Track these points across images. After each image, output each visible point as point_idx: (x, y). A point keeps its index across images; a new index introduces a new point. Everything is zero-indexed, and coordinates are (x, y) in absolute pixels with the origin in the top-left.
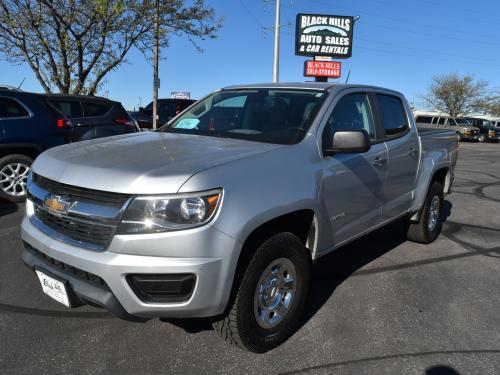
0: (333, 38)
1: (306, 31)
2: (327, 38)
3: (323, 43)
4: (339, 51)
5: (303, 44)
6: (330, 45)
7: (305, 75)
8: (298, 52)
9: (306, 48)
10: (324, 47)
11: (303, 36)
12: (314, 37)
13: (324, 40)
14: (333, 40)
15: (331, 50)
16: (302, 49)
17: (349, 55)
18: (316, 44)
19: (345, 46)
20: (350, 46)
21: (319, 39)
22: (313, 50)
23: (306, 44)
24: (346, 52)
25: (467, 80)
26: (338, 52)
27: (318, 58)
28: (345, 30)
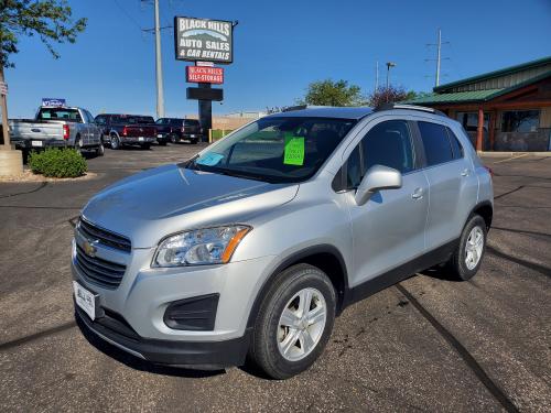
0: (213, 43)
1: (185, 35)
2: (208, 43)
3: (204, 48)
4: (220, 56)
5: (183, 48)
6: (214, 50)
7: (187, 81)
8: (177, 58)
9: (186, 52)
10: (204, 52)
11: (182, 40)
12: (194, 41)
13: (204, 45)
14: (214, 45)
15: (212, 56)
16: (183, 53)
17: (231, 61)
18: (196, 48)
19: (225, 52)
20: (231, 52)
21: (200, 44)
22: (193, 55)
23: (186, 49)
24: (227, 58)
25: (341, 85)
27: (200, 64)
28: (224, 35)
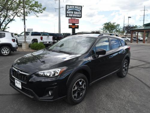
0: (76, 12)
1: (68, 10)
2: (75, 12)
3: (74, 14)
5: (68, 14)
6: (75, 14)
7: (69, 23)
8: (66, 16)
9: (68, 15)
10: (74, 15)
11: (68, 12)
13: (74, 13)
14: (76, 13)
15: (76, 16)
16: (67, 15)
17: (81, 17)
18: (71, 14)
19: (80, 15)
20: (81, 15)
21: (72, 12)
22: (71, 16)
23: (69, 14)
24: (80, 16)
26: (78, 16)
27: (72, 18)
28: (79, 10)
